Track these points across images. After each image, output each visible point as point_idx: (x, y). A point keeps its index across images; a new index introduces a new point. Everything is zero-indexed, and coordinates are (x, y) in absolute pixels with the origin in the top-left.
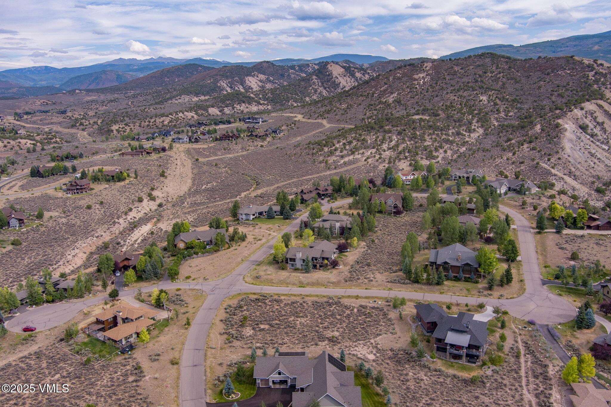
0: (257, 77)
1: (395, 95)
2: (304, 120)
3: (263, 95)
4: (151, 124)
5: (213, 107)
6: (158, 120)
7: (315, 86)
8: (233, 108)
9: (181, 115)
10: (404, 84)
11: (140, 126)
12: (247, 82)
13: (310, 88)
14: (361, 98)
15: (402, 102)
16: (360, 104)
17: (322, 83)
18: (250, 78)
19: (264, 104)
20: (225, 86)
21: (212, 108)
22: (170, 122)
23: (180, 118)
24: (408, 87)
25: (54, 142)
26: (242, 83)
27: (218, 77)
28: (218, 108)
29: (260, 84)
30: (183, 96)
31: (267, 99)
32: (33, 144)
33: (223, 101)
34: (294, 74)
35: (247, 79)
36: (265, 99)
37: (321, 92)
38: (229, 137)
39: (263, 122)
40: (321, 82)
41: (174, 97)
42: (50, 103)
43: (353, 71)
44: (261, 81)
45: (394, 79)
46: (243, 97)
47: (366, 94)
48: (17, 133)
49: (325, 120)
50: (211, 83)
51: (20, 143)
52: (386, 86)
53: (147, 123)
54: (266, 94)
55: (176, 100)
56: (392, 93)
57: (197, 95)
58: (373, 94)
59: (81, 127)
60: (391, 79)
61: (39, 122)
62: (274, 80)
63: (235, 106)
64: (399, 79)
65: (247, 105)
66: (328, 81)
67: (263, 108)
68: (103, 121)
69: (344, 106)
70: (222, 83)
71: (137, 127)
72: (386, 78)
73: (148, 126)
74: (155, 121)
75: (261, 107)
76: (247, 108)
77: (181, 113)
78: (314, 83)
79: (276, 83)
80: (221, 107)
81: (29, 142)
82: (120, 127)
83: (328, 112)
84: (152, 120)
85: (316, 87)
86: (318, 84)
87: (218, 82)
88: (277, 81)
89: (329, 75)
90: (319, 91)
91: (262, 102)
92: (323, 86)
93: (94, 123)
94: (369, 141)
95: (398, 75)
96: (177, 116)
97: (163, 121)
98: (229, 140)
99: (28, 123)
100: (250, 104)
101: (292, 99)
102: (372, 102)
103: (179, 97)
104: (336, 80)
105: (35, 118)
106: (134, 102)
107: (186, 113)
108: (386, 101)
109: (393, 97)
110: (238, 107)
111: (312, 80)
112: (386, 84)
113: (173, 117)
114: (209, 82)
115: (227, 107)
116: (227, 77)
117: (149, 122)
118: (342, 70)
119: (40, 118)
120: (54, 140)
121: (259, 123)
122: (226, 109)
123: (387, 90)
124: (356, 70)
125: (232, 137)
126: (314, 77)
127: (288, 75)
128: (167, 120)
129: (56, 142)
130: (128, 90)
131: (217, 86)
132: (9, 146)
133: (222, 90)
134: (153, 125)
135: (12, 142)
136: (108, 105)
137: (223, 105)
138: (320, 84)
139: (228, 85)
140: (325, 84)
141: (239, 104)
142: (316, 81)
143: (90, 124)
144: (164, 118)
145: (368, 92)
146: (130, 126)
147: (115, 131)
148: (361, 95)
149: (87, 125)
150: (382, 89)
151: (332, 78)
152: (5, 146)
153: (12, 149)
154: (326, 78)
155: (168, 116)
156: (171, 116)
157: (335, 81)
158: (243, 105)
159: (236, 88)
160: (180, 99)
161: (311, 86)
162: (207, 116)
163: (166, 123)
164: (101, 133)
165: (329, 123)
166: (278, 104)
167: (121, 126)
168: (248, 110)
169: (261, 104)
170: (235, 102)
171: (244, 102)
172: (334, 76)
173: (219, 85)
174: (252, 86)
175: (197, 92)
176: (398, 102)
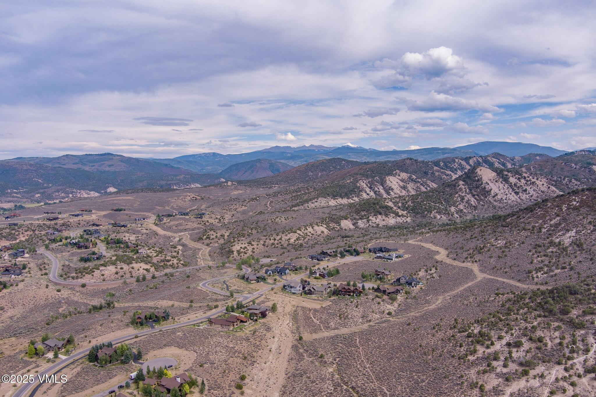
0: (399, 176)
1: (573, 233)
2: (449, 261)
3: (403, 204)
4: (276, 242)
5: (346, 219)
6: (284, 238)
7: (462, 193)
8: (368, 221)
9: (310, 229)
10: (584, 218)
11: (264, 245)
12: (388, 182)
13: (457, 195)
14: (523, 233)
15: (585, 246)
16: (523, 243)
17: (470, 190)
18: (391, 178)
19: (403, 216)
20: (365, 186)
21: (345, 221)
22: (297, 239)
23: (309, 234)
24: (590, 223)
25: (170, 265)
26: (383, 183)
27: (359, 177)
28: (352, 220)
29: (402, 184)
30: (320, 199)
31: (407, 208)
32: (147, 270)
33: (358, 212)
34: (438, 172)
35: (387, 178)
36: (404, 208)
37: (469, 200)
38: (349, 292)
39: (397, 257)
40: (468, 188)
41: (310, 200)
42: (199, 198)
43: (507, 175)
44: (402, 180)
45: (568, 209)
46: (380, 207)
47: (530, 227)
48: (138, 252)
49: (476, 264)
50: (351, 182)
51: (133, 268)
52: (558, 218)
53: (272, 241)
54: (406, 202)
55: (312, 203)
56: (568, 231)
57: (334, 197)
58: (540, 228)
59: (207, 241)
60: (564, 208)
61: (174, 228)
62: (416, 179)
63: (370, 218)
64: (576, 208)
65: (384, 217)
66: (477, 187)
67: (401, 221)
68: (231, 233)
69: (501, 243)
70: (362, 183)
71: (260, 246)
72: (558, 206)
73: (273, 244)
74: (281, 239)
75: (399, 220)
76: (384, 220)
77: (311, 228)
78: (461, 189)
79: (419, 182)
80: (355, 219)
81: (144, 266)
82: (241, 248)
83: (479, 250)
84: (279, 237)
85: (463, 195)
86: (466, 191)
87: (357, 181)
88: (420, 180)
89: (478, 180)
90: (466, 199)
91: (401, 212)
92: (472, 193)
93: (221, 235)
94: (550, 344)
95: (575, 203)
96: (306, 231)
97: (289, 239)
98: (349, 295)
99: (164, 229)
100: (386, 215)
101: (435, 209)
102: (540, 242)
103: (316, 200)
104: (487, 187)
105: (172, 223)
106: (272, 202)
107: (316, 227)
108: (560, 243)
109: (570, 237)
110: (374, 219)
111: (458, 186)
112: (558, 216)
113: (302, 234)
114: (348, 181)
115: (361, 219)
116: (367, 177)
117: (275, 240)
118: (494, 174)
119: (176, 223)
120: (171, 263)
121: (392, 259)
122: (360, 221)
123: (560, 224)
124: (509, 174)
125: (353, 292)
126: (461, 183)
127: (432, 173)
128: (293, 237)
129: (172, 266)
130: (273, 184)
131: (357, 187)
132: (121, 273)
133: (361, 191)
134: (277, 244)
135: (126, 267)
136: (248, 205)
137: (357, 217)
138: (468, 190)
139: (367, 185)
140: (473, 191)
141: (375, 215)
142: (463, 187)
143: (216, 237)
144: (291, 234)
145: (532, 224)
146: (253, 245)
147: (235, 253)
148: (524, 229)
149: (213, 239)
150: (552, 222)
151: (482, 184)
152: (117, 273)
153: (122, 276)
154: (475, 183)
155: (296, 232)
156: (298, 232)
157: (485, 188)
158: (380, 216)
159: (376, 189)
160: (316, 202)
161: (457, 193)
162: (338, 231)
163: (292, 241)
164: (222, 253)
165: (481, 271)
166: (418, 216)
167: (243, 246)
168: (384, 223)
169: (399, 216)
170: (371, 213)
171: (380, 214)
172: (484, 182)
173: (358, 185)
174: (393, 187)
175: (335, 194)
176: (578, 244)
